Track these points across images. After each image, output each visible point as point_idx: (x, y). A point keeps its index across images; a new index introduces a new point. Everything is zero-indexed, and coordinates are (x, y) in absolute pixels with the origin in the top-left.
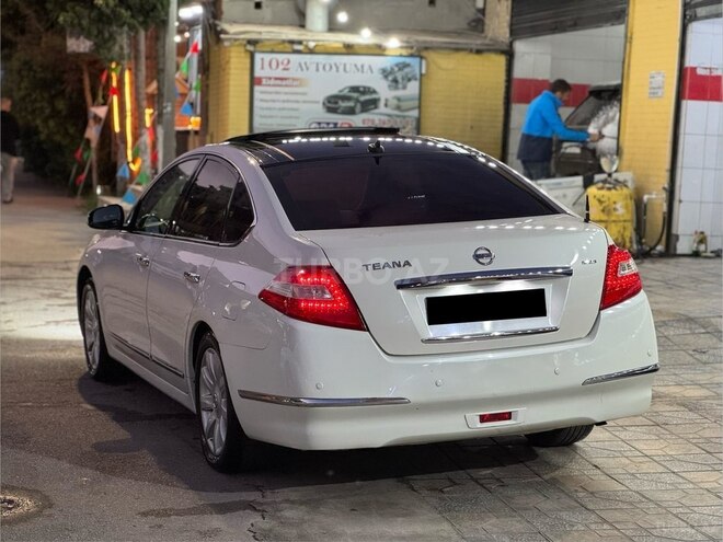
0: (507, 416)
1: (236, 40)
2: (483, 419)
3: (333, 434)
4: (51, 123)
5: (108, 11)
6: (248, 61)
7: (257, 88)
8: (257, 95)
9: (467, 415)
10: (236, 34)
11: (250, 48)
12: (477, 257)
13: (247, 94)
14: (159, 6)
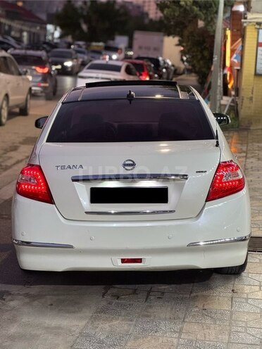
0: (139, 261)
1: (250, 22)
2: (123, 261)
3: (32, 261)
4: (201, 62)
5: (188, 8)
6: (256, 33)
7: (259, 48)
8: (259, 52)
9: (113, 258)
10: (250, 19)
11: (258, 27)
12: (125, 165)
13: (255, 52)
14: (213, 5)
